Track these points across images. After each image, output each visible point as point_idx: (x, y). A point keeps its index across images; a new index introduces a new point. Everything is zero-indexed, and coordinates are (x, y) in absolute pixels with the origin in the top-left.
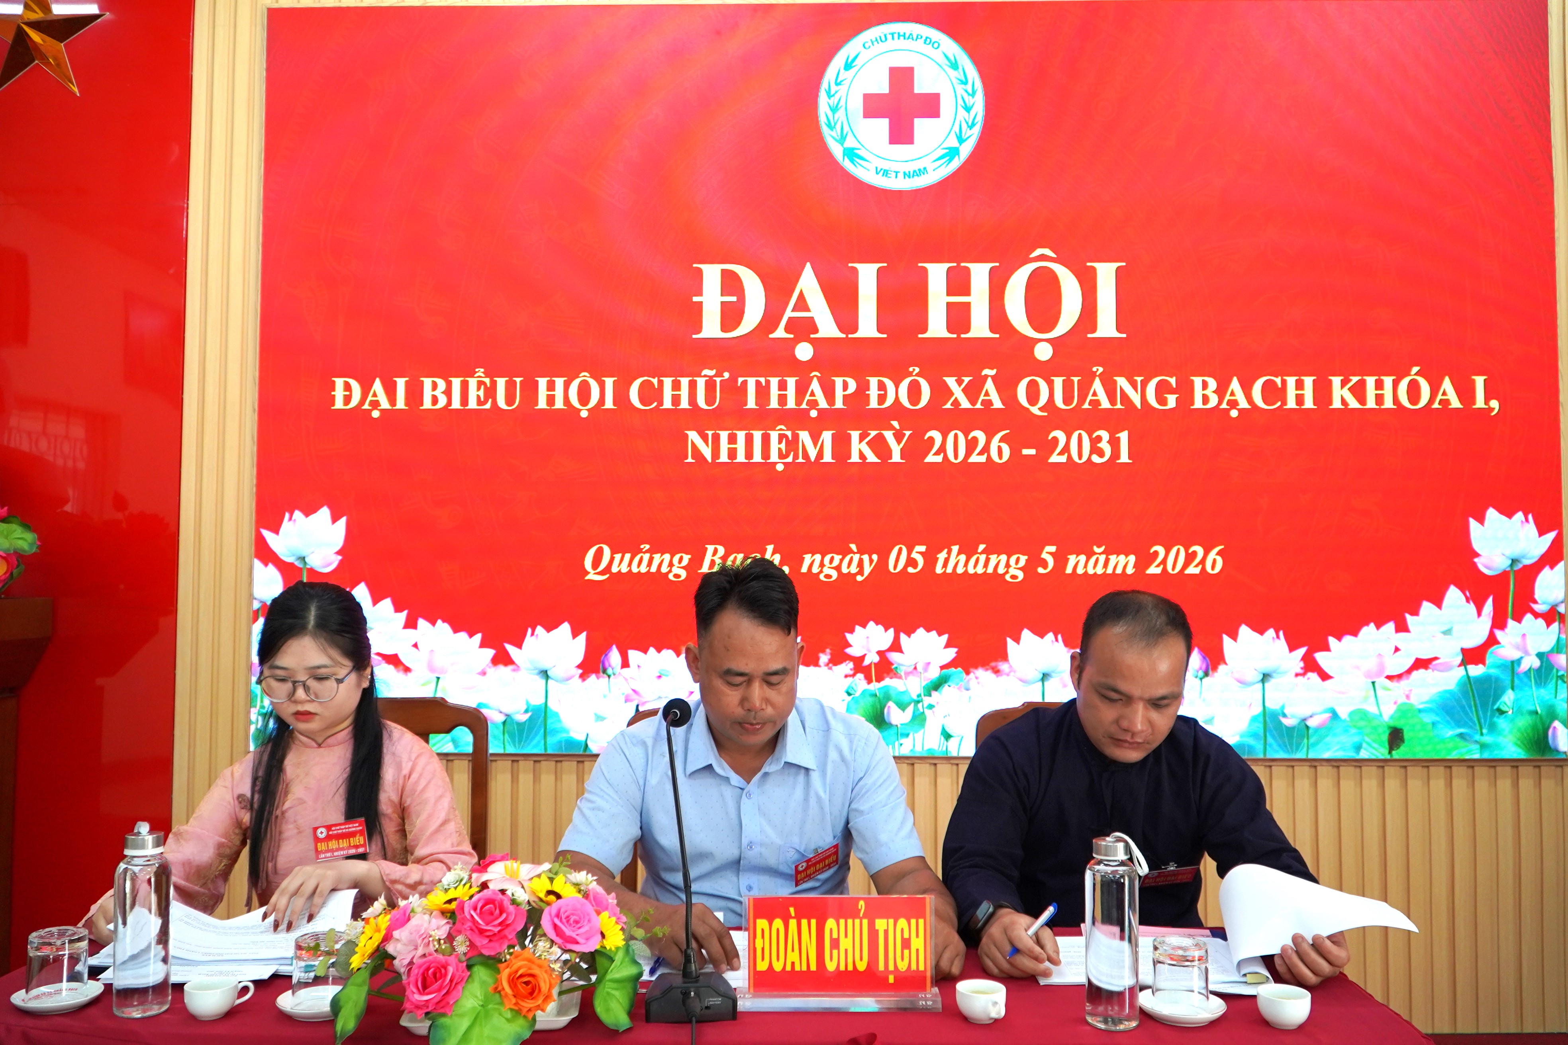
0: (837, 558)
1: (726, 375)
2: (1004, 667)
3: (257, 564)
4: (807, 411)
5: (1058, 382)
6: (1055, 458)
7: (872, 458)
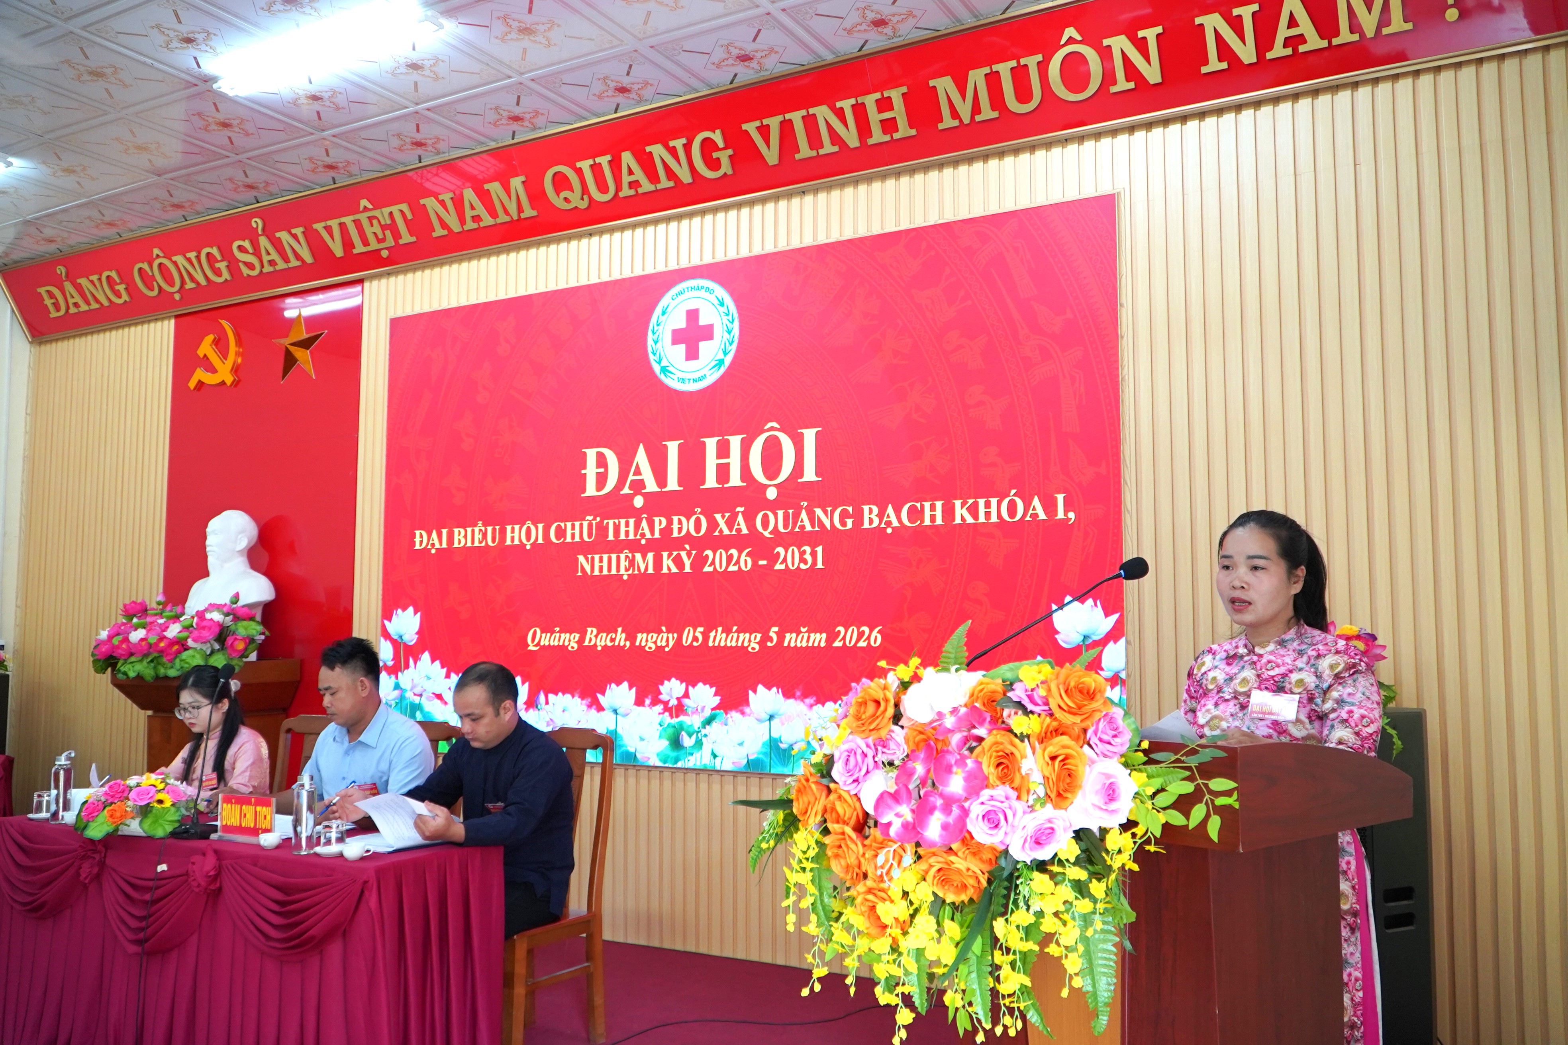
0: (655, 635)
1: (598, 519)
2: (747, 710)
3: (382, 639)
4: (640, 540)
6: (779, 567)
7: (674, 570)
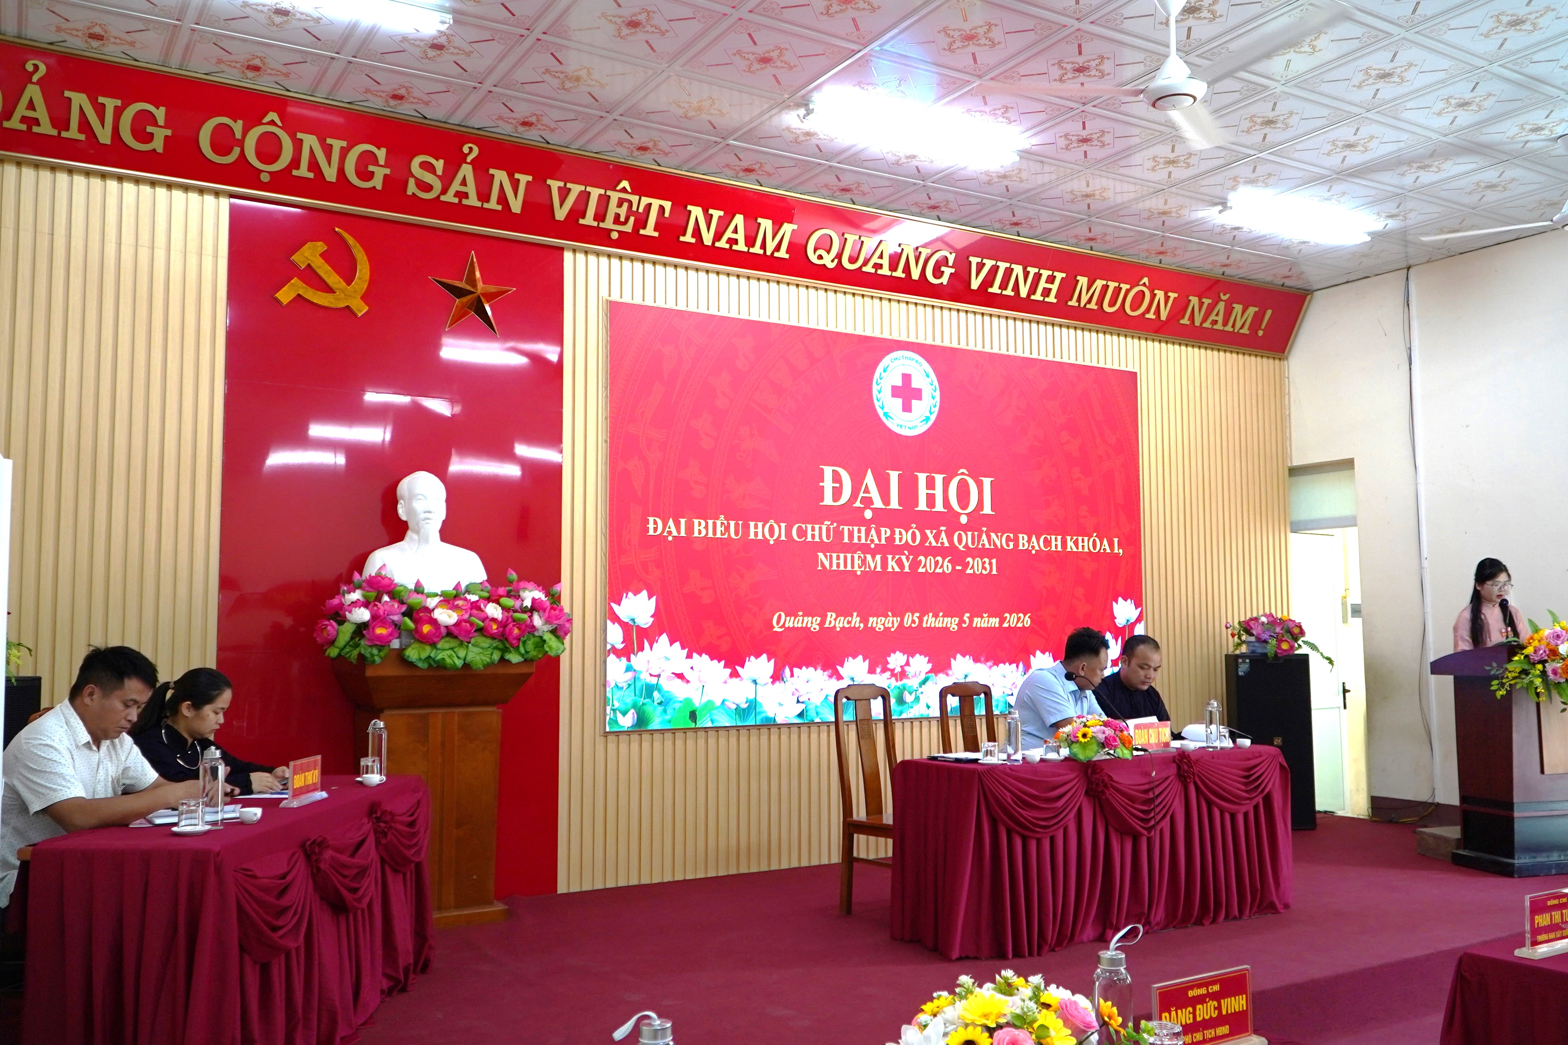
0: (883, 619)
1: (835, 525)
2: (950, 672)
3: (609, 623)
4: (869, 545)
5: (970, 534)
6: (969, 571)
7: (897, 569)
